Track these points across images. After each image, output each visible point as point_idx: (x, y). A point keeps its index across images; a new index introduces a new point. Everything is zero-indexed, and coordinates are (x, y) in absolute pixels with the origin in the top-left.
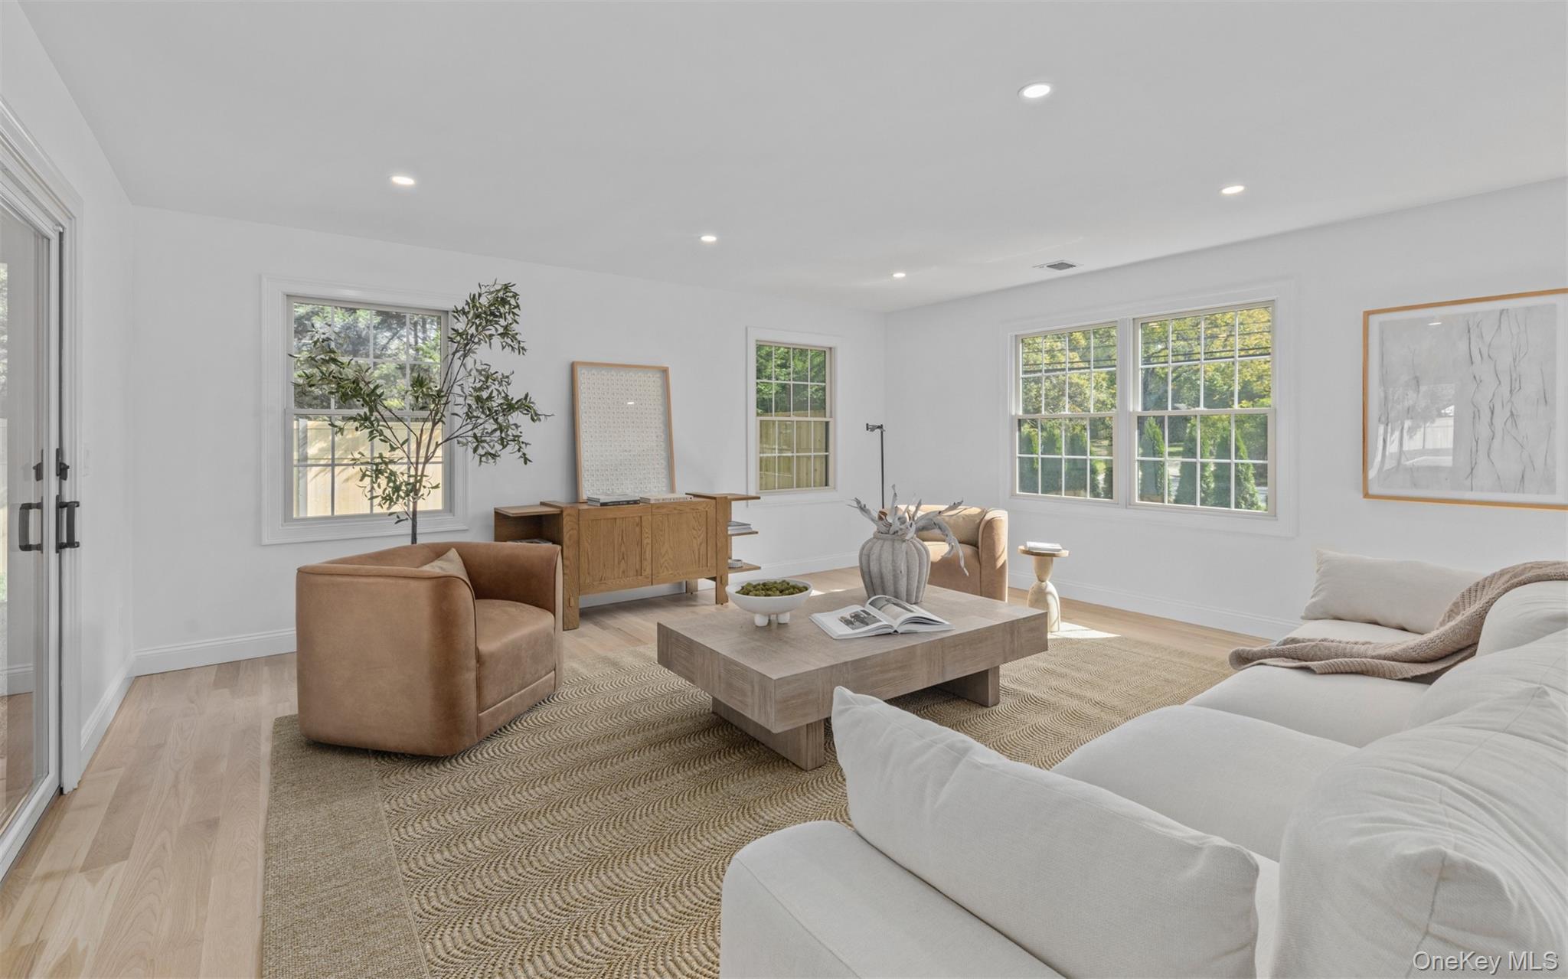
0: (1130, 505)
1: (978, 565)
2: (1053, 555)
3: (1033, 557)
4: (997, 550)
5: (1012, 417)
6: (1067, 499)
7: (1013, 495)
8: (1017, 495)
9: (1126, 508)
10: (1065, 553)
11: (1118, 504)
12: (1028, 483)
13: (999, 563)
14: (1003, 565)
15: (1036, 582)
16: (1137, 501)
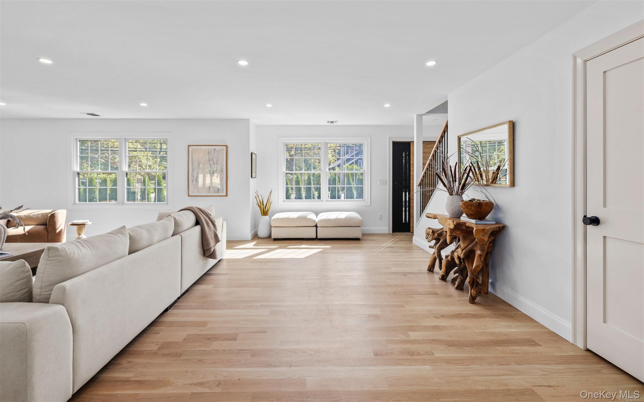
0: (123, 204)
1: (46, 233)
2: (84, 224)
3: (76, 226)
4: (56, 226)
5: (74, 172)
6: (89, 204)
7: (75, 203)
8: (77, 204)
9: (122, 205)
10: (89, 223)
11: (119, 204)
12: (82, 198)
13: (58, 231)
14: (60, 232)
15: (77, 235)
16: (126, 202)
